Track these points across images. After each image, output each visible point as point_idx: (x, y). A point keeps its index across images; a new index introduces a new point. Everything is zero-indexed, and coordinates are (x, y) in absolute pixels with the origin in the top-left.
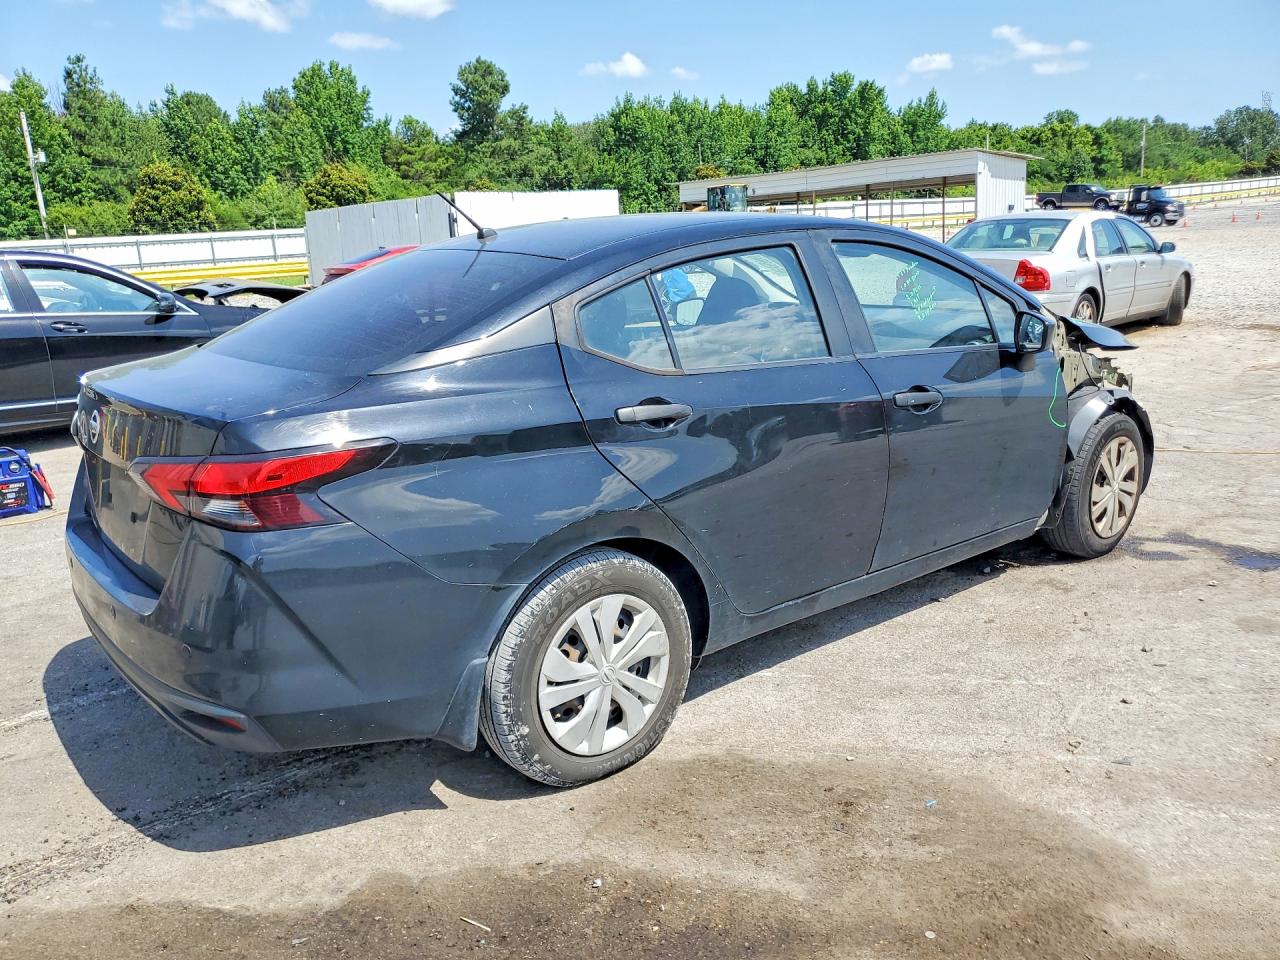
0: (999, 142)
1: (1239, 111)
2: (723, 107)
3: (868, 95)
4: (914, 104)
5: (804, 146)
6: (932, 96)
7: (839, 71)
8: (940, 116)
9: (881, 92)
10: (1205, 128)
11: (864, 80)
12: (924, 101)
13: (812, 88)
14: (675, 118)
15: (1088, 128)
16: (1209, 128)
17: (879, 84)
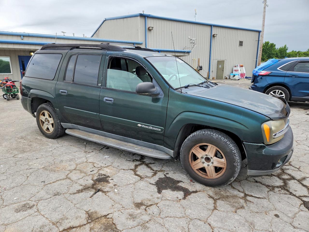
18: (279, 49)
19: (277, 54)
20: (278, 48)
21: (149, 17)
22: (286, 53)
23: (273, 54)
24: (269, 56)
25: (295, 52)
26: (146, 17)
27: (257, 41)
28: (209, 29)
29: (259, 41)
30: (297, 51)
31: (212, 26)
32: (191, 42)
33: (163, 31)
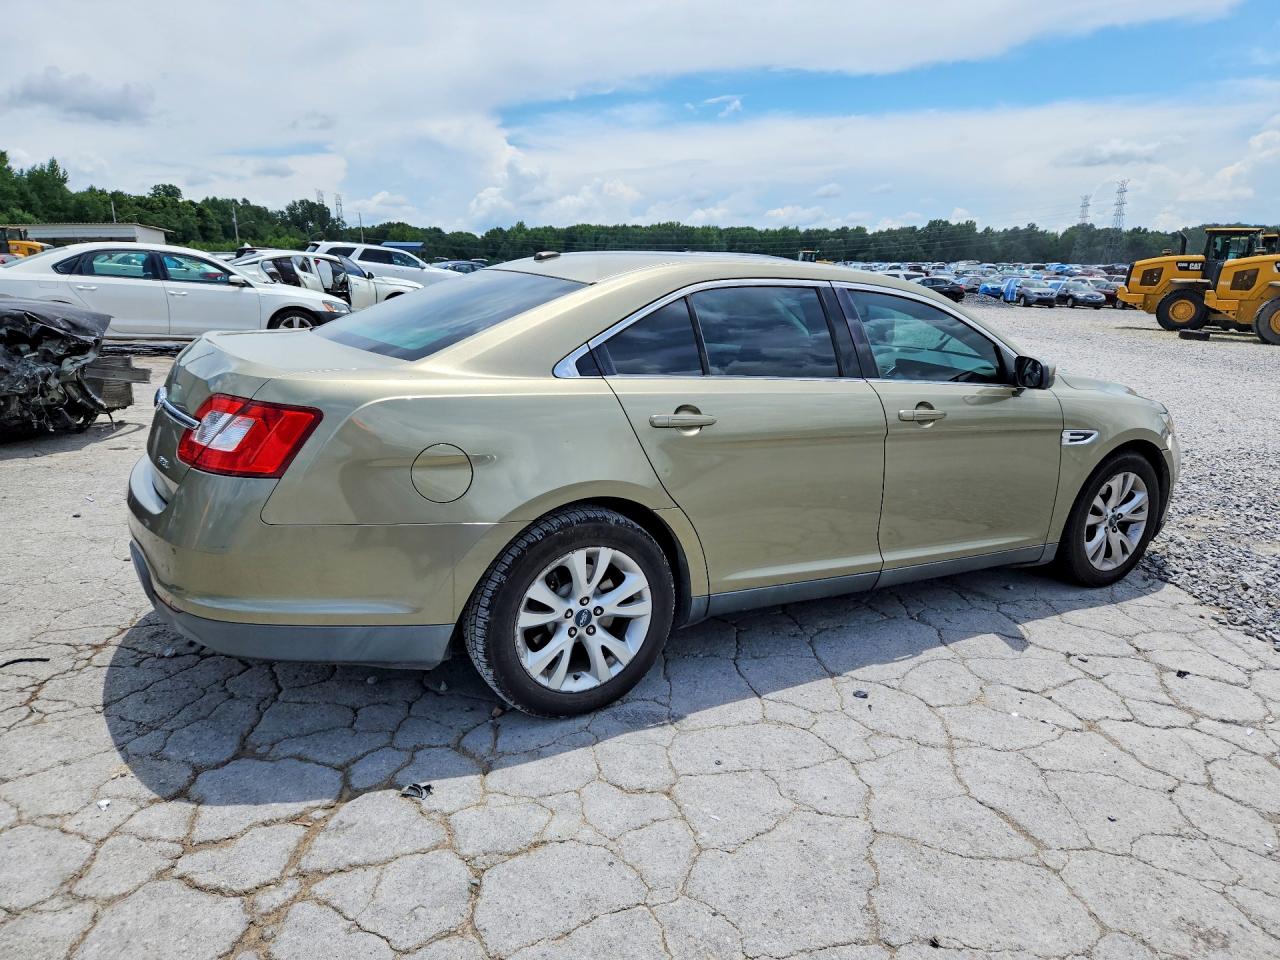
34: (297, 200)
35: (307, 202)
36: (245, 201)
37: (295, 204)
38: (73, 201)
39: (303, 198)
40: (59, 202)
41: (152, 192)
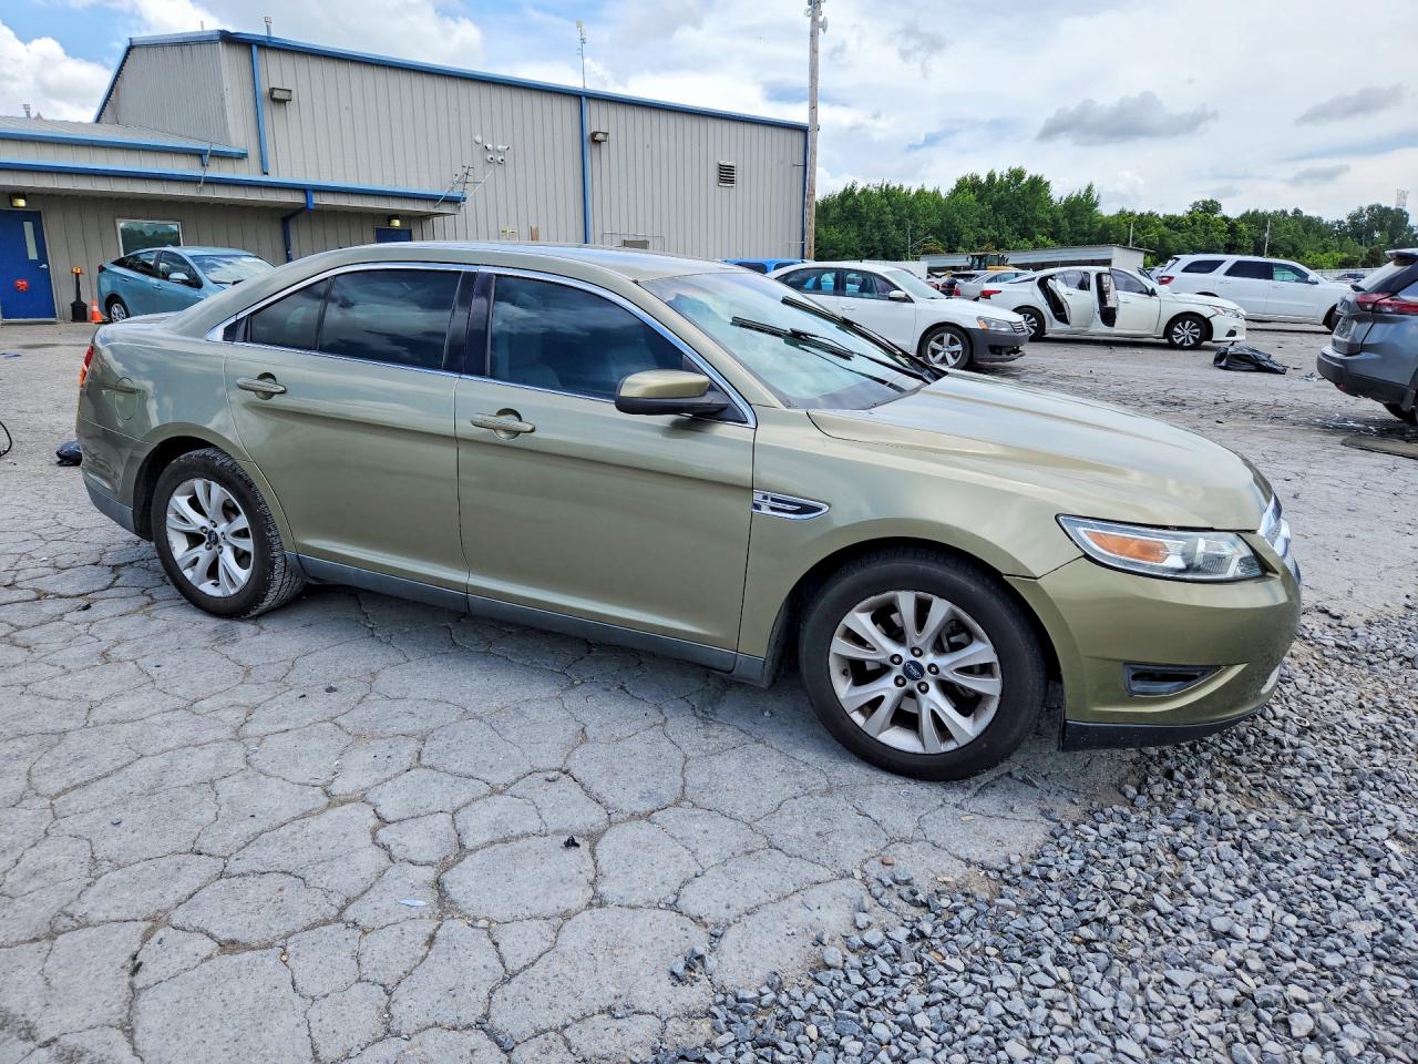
0: (1144, 228)
1: (1371, 208)
2: (921, 193)
3: (1038, 185)
4: (1074, 195)
5: (981, 225)
6: (1090, 189)
7: (1015, 166)
8: (1096, 204)
9: (1047, 184)
10: (1338, 222)
11: (1034, 175)
12: (1083, 193)
13: (991, 177)
14: (885, 201)
15: (1225, 219)
16: (1342, 222)
17: (1046, 179)
18: (1068, 200)
19: (1055, 221)
20: (1064, 199)
21: (270, 45)
22: (1091, 219)
23: (1041, 223)
24: (1026, 229)
25: (1131, 214)
26: (255, 48)
27: (801, 169)
28: (568, 108)
29: (805, 166)
30: (1138, 213)
31: (584, 99)
32: (489, 158)
33: (347, 108)
34: (1365, 206)
35: (1379, 207)
36: (1297, 211)
37: (1361, 211)
38: (1100, 225)
39: (1373, 203)
40: (1086, 227)
41: (1190, 209)
